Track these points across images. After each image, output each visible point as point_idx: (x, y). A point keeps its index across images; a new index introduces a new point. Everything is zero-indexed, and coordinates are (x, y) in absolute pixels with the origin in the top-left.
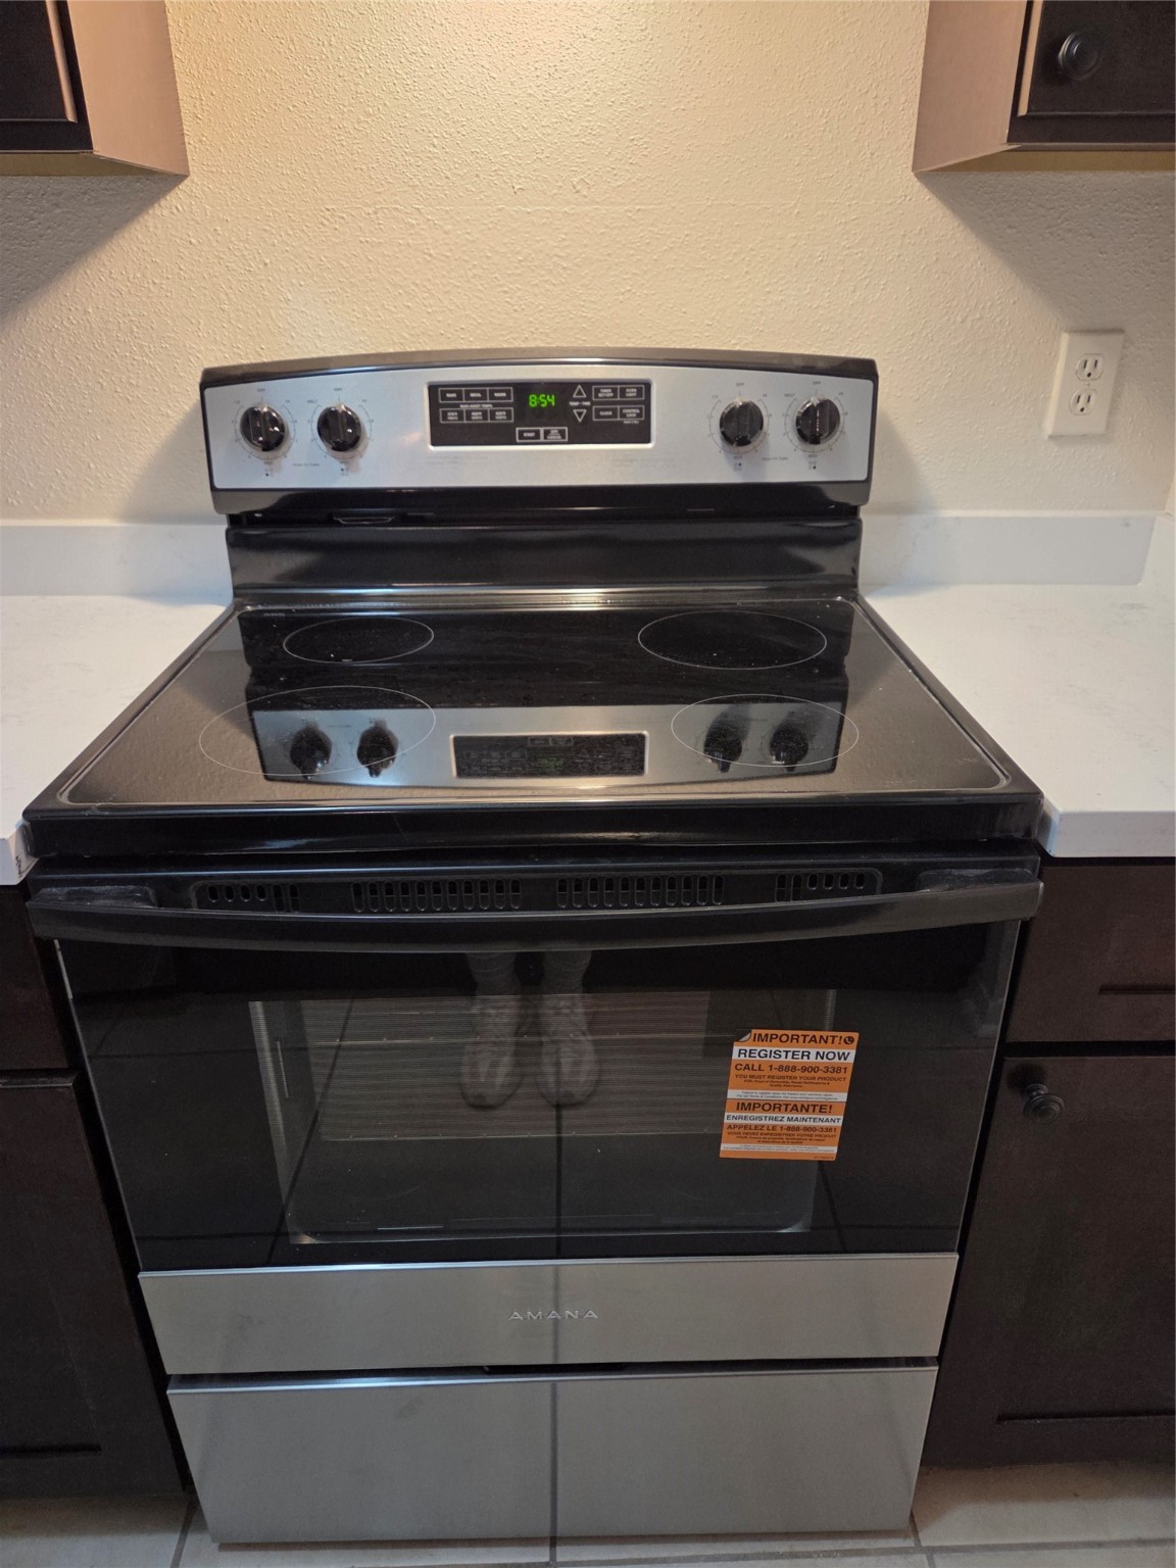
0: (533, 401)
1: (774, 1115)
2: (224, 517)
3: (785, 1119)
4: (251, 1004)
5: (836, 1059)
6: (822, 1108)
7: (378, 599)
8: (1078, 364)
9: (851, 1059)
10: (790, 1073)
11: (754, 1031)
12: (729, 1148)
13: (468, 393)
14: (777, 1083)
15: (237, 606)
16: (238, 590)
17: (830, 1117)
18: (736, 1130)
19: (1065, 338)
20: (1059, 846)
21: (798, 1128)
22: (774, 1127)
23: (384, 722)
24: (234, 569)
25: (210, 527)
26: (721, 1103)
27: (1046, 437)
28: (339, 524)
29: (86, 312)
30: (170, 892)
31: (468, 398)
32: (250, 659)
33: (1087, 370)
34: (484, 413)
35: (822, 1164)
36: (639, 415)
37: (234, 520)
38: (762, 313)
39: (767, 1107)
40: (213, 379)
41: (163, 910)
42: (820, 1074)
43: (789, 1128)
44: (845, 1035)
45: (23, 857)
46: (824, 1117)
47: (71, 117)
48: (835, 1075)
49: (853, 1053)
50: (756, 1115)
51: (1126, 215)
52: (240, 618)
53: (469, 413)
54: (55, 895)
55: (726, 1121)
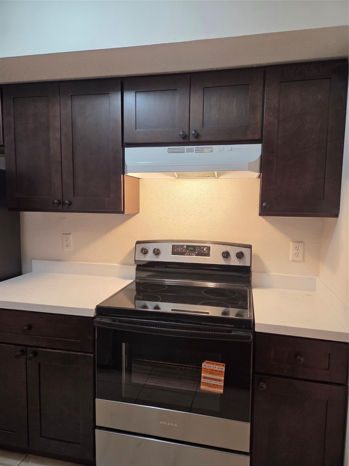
0: (189, 248)
1: (210, 381)
2: (136, 265)
3: (213, 382)
4: (123, 343)
5: (221, 369)
6: (219, 380)
7: (169, 282)
8: (295, 248)
9: (224, 370)
10: (213, 371)
11: (206, 361)
12: (202, 387)
13: (178, 247)
14: (211, 373)
15: (136, 280)
16: (136, 278)
17: (221, 383)
18: (203, 383)
19: (291, 242)
20: (257, 330)
21: (215, 385)
22: (211, 384)
23: (158, 305)
24: (136, 274)
25: (133, 266)
26: (200, 377)
27: (291, 261)
28: (155, 267)
29: (120, 231)
30: (114, 320)
31: (179, 247)
32: (136, 291)
33: (297, 249)
34: (181, 250)
35: (220, 394)
36: (208, 252)
37: (138, 265)
38: (233, 236)
39: (209, 379)
40: (138, 243)
41: (112, 323)
42: (218, 372)
43: (214, 384)
44: (223, 364)
45: (95, 313)
46: (220, 383)
47: (122, 210)
48: (221, 373)
49: (224, 368)
50: (207, 380)
51: (300, 222)
52: (136, 283)
53: (178, 250)
54: (98, 319)
55: (201, 381)
